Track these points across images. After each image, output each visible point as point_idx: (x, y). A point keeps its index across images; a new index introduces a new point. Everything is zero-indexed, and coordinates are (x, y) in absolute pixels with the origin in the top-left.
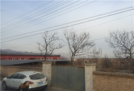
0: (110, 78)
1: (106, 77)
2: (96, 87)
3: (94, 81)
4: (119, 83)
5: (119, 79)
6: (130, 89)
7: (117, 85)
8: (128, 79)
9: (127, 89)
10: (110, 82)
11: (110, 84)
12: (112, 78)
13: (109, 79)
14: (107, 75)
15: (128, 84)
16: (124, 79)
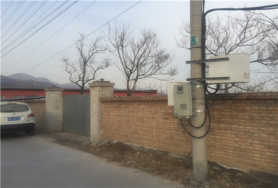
0: (120, 106)
1: (116, 104)
2: (105, 125)
3: (102, 114)
4: (130, 114)
5: (130, 106)
6: (142, 123)
7: (128, 118)
8: (141, 106)
9: (139, 123)
10: (120, 114)
11: (120, 117)
12: (122, 106)
13: (120, 109)
14: (116, 101)
15: (141, 115)
16: (136, 105)
